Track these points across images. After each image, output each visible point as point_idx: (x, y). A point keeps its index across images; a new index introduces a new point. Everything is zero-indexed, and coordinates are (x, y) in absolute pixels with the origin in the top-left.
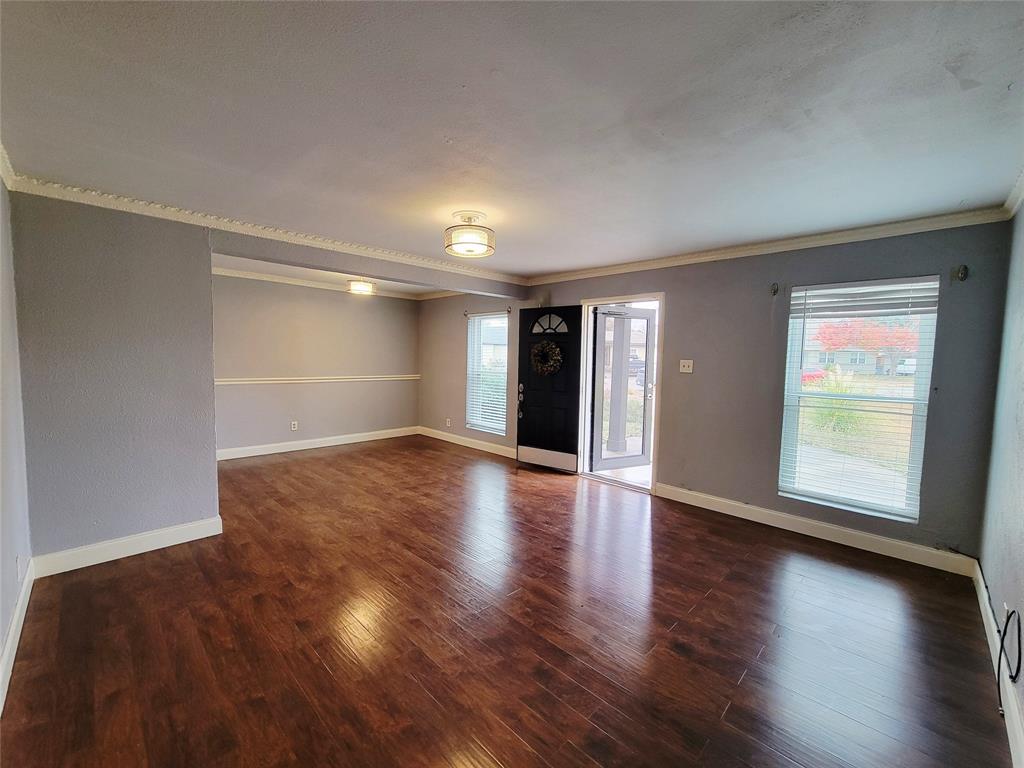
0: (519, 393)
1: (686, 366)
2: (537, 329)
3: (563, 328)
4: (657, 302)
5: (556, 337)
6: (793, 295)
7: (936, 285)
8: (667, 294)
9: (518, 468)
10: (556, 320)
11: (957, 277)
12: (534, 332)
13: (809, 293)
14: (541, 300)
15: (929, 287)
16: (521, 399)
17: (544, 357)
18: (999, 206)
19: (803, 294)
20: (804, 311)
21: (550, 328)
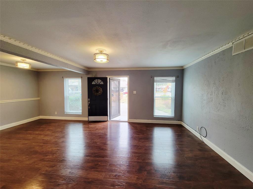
0: (88, 101)
1: (135, 92)
2: (93, 83)
3: (102, 83)
4: (127, 78)
5: (100, 85)
6: (155, 78)
7: (175, 78)
8: (130, 76)
9: (89, 123)
10: (99, 81)
11: (177, 77)
12: (92, 84)
13: (157, 78)
14: (94, 75)
15: (174, 78)
16: (89, 103)
17: (97, 91)
18: (182, 67)
19: (156, 78)
20: (157, 81)
21: (98, 83)
